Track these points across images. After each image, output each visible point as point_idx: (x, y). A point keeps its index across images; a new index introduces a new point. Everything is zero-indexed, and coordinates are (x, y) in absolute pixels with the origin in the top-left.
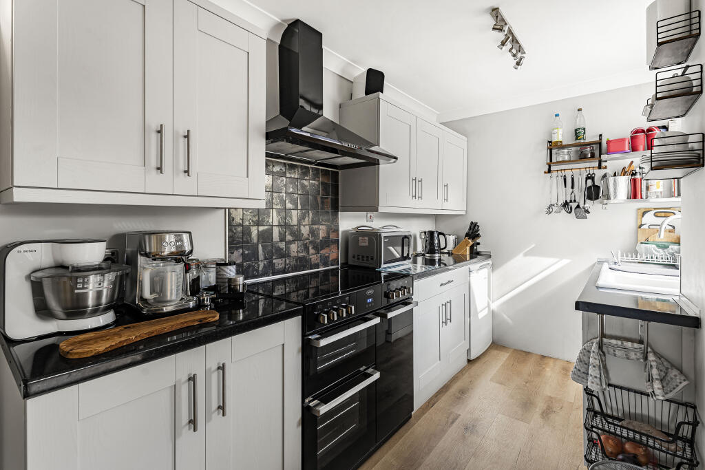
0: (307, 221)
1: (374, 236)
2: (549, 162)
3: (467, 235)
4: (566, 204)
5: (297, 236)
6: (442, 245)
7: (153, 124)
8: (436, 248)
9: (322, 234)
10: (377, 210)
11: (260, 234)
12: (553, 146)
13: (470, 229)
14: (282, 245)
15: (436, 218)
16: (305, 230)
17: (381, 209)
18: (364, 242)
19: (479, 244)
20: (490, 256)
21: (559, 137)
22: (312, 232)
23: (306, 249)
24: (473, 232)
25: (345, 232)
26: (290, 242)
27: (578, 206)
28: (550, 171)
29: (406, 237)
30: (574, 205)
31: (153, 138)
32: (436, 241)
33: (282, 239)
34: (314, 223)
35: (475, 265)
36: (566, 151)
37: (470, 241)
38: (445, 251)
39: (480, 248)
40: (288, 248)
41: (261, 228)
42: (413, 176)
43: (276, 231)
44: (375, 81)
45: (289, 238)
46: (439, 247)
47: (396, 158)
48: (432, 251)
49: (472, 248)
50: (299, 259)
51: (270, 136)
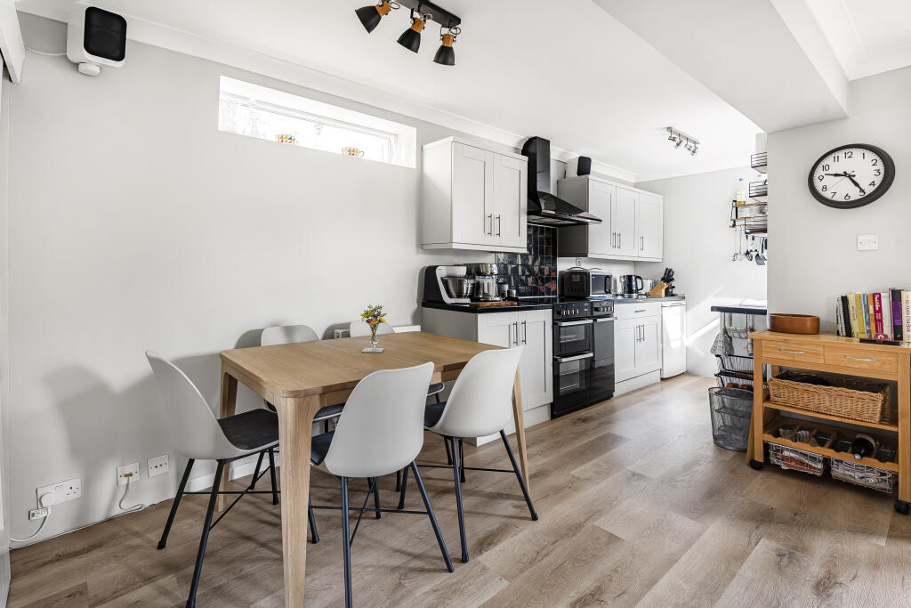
0: (537, 263)
1: (584, 275)
2: (734, 217)
3: (663, 279)
4: (747, 253)
5: (532, 273)
6: (639, 287)
7: (488, 214)
8: (634, 289)
9: (546, 272)
10: (586, 256)
11: (512, 269)
12: (737, 206)
13: (665, 274)
14: (524, 278)
15: (635, 263)
16: (536, 269)
17: (589, 256)
18: (577, 279)
19: (674, 287)
20: (684, 298)
21: (743, 197)
22: (541, 271)
23: (537, 281)
24: (668, 277)
25: (561, 272)
26: (527, 276)
27: (758, 255)
28: (734, 226)
29: (607, 276)
30: (754, 254)
31: (488, 220)
32: (634, 283)
33: (524, 274)
34: (541, 264)
35: (668, 302)
36: (748, 209)
37: (665, 284)
38: (643, 292)
39: (674, 291)
40: (527, 280)
41: (513, 266)
42: (613, 231)
43: (520, 268)
44: (584, 166)
45: (527, 273)
46: (637, 287)
47: (601, 221)
48: (630, 291)
49: (667, 290)
50: (532, 287)
51: (529, 213)
